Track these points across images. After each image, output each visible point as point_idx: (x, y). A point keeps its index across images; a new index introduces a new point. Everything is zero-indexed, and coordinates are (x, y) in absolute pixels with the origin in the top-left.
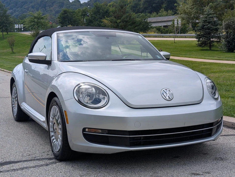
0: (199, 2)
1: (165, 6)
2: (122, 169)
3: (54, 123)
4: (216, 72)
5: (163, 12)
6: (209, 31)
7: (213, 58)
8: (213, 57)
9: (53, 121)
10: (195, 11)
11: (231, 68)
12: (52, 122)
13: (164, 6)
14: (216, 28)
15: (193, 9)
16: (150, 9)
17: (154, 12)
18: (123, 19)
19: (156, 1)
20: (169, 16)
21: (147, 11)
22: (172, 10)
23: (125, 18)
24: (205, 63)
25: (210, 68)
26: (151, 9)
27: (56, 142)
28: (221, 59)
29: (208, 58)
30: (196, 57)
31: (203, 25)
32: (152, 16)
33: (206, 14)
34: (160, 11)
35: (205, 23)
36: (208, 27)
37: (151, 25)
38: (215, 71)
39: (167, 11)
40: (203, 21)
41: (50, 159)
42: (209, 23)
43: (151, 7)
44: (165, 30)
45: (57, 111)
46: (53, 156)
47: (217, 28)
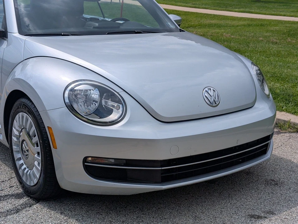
2: (143, 214)
3: (23, 141)
4: (196, 25)
7: (186, 5)
8: (187, 3)
9: (20, 136)
11: (213, 20)
12: (18, 137)
24: (178, 12)
25: (186, 20)
27: (27, 170)
28: (197, 6)
29: (180, 4)
30: (165, 3)
38: (194, 25)
41: (18, 196)
45: (31, 122)
46: (21, 190)
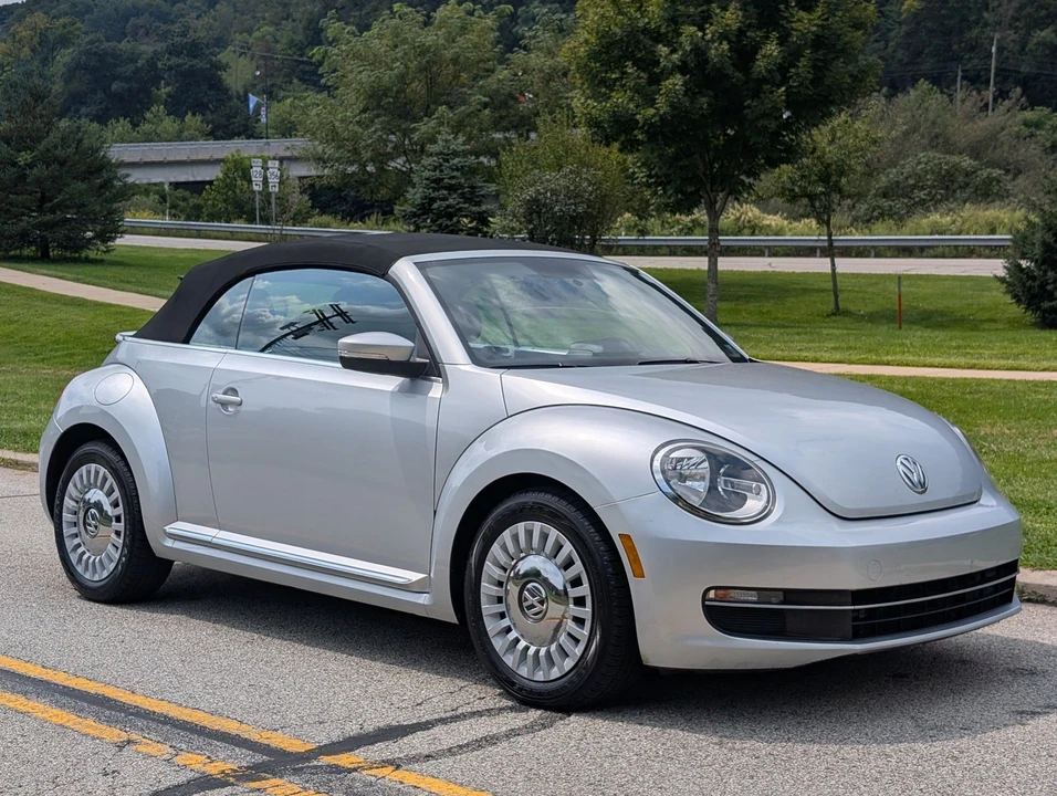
0: (391, 100)
1: (169, 95)
5: (162, 121)
6: (452, 225)
10: (380, 133)
13: (164, 91)
14: (479, 213)
15: (368, 127)
16: (100, 103)
17: (121, 120)
18: (48, 150)
19: (125, 69)
20: (191, 140)
21: (83, 110)
22: (203, 115)
23: (56, 147)
26: (105, 103)
31: (426, 198)
32: (109, 134)
33: (437, 154)
34: (148, 115)
35: (434, 189)
36: (448, 206)
37: (128, 175)
39: (182, 117)
40: (428, 182)
42: (451, 188)
43: (100, 95)
44: (191, 204)
47: (485, 212)
